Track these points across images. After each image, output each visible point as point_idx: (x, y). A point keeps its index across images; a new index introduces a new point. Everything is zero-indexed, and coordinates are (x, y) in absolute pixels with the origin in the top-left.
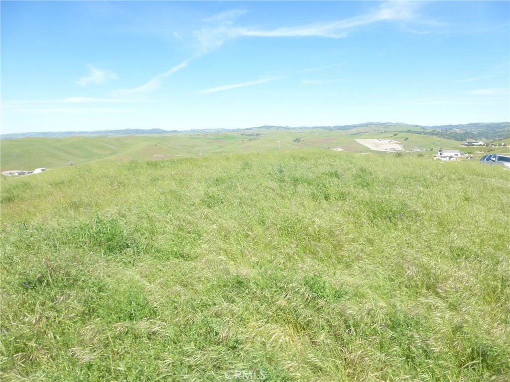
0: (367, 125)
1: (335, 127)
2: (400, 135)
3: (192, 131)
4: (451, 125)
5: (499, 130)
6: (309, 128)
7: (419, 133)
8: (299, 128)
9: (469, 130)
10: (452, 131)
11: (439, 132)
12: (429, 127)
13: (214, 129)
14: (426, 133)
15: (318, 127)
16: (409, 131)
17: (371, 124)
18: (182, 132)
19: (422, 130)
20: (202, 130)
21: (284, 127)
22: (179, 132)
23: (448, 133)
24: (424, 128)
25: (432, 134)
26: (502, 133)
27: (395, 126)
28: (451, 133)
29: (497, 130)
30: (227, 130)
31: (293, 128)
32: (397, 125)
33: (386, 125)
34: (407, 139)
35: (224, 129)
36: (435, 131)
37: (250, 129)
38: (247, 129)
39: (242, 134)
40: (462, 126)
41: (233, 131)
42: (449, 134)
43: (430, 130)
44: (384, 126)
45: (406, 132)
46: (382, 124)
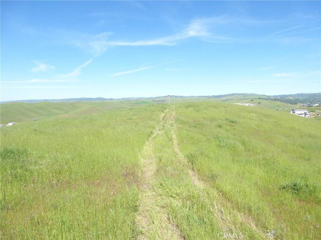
0: (232, 95)
1: (212, 96)
2: (255, 101)
3: (123, 99)
4: (285, 95)
5: (317, 97)
6: (196, 97)
7: (267, 99)
8: (189, 97)
9: (297, 98)
10: (287, 98)
11: (279, 99)
12: (271, 96)
13: (136, 98)
14: (271, 100)
15: (202, 96)
16: (260, 98)
17: (235, 94)
18: (116, 99)
19: (268, 98)
20: (129, 98)
21: (180, 97)
22: (114, 99)
23: (285, 99)
24: (268, 96)
25: (275, 100)
26: (319, 100)
27: (250, 95)
28: (287, 100)
29: (316, 98)
30: (145, 98)
31: (186, 97)
33: (245, 95)
34: (259, 103)
35: (142, 98)
36: (276, 98)
37: (159, 97)
38: (157, 97)
39: (153, 101)
40: (293, 95)
41: (148, 99)
42: (286, 100)
43: (273, 98)
44: (243, 96)
45: (258, 99)
46: (242, 94)
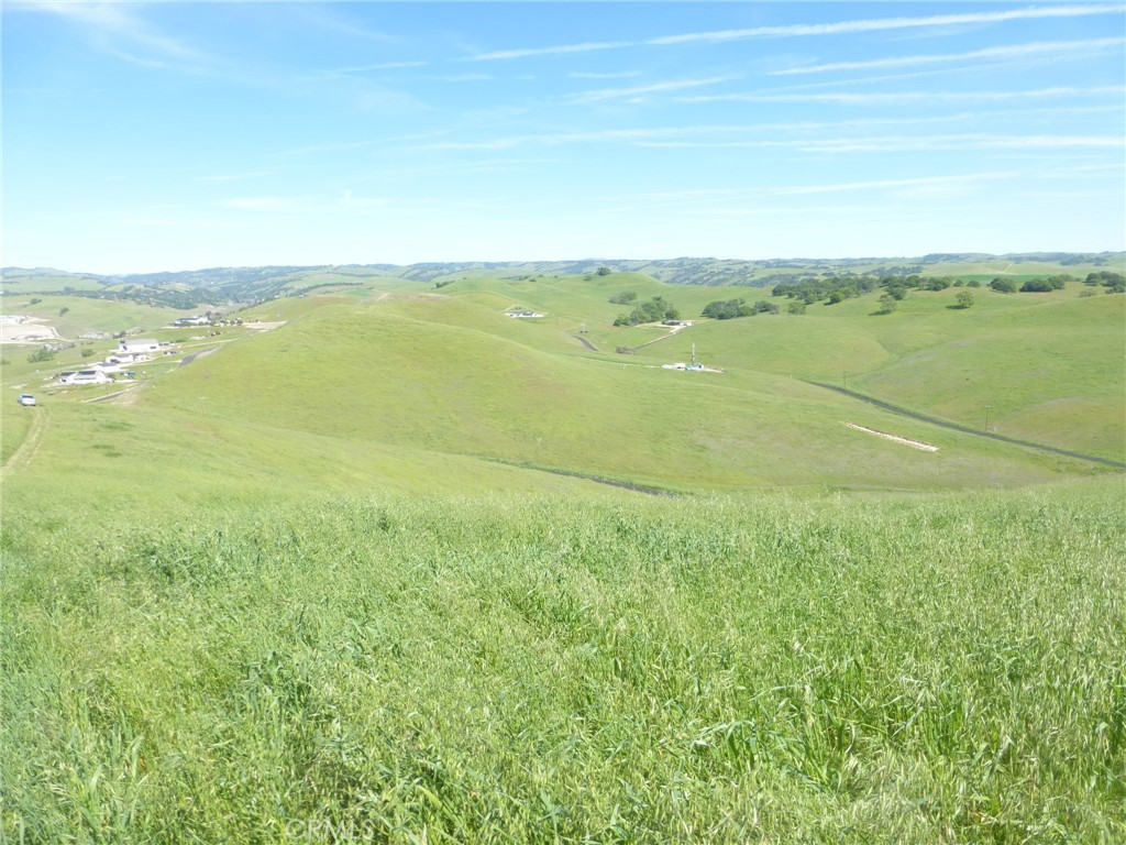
2: (47, 301)
4: (167, 274)
5: (258, 282)
7: (94, 295)
9: (204, 284)
10: (167, 288)
11: (139, 291)
12: (117, 277)
14: (109, 296)
16: (68, 291)
19: (101, 286)
23: (159, 292)
24: (106, 281)
25: (124, 296)
26: (263, 289)
27: (31, 277)
28: (166, 292)
29: (255, 283)
32: (40, 274)
33: (9, 274)
34: (65, 310)
36: (131, 287)
40: (190, 274)
42: (163, 294)
43: (119, 288)
45: (62, 293)
